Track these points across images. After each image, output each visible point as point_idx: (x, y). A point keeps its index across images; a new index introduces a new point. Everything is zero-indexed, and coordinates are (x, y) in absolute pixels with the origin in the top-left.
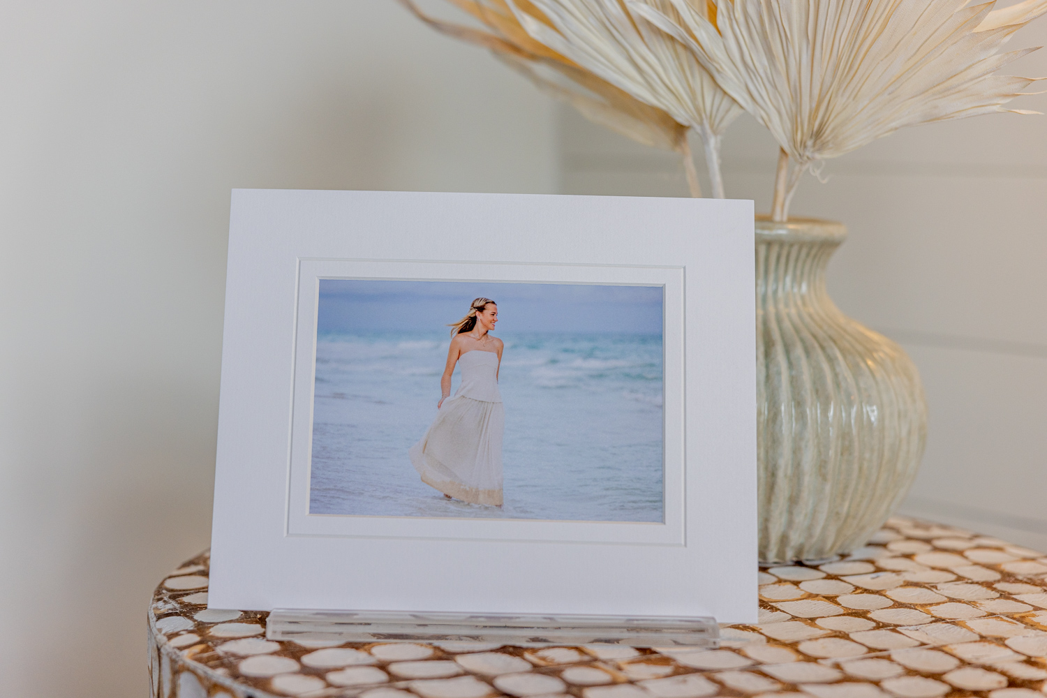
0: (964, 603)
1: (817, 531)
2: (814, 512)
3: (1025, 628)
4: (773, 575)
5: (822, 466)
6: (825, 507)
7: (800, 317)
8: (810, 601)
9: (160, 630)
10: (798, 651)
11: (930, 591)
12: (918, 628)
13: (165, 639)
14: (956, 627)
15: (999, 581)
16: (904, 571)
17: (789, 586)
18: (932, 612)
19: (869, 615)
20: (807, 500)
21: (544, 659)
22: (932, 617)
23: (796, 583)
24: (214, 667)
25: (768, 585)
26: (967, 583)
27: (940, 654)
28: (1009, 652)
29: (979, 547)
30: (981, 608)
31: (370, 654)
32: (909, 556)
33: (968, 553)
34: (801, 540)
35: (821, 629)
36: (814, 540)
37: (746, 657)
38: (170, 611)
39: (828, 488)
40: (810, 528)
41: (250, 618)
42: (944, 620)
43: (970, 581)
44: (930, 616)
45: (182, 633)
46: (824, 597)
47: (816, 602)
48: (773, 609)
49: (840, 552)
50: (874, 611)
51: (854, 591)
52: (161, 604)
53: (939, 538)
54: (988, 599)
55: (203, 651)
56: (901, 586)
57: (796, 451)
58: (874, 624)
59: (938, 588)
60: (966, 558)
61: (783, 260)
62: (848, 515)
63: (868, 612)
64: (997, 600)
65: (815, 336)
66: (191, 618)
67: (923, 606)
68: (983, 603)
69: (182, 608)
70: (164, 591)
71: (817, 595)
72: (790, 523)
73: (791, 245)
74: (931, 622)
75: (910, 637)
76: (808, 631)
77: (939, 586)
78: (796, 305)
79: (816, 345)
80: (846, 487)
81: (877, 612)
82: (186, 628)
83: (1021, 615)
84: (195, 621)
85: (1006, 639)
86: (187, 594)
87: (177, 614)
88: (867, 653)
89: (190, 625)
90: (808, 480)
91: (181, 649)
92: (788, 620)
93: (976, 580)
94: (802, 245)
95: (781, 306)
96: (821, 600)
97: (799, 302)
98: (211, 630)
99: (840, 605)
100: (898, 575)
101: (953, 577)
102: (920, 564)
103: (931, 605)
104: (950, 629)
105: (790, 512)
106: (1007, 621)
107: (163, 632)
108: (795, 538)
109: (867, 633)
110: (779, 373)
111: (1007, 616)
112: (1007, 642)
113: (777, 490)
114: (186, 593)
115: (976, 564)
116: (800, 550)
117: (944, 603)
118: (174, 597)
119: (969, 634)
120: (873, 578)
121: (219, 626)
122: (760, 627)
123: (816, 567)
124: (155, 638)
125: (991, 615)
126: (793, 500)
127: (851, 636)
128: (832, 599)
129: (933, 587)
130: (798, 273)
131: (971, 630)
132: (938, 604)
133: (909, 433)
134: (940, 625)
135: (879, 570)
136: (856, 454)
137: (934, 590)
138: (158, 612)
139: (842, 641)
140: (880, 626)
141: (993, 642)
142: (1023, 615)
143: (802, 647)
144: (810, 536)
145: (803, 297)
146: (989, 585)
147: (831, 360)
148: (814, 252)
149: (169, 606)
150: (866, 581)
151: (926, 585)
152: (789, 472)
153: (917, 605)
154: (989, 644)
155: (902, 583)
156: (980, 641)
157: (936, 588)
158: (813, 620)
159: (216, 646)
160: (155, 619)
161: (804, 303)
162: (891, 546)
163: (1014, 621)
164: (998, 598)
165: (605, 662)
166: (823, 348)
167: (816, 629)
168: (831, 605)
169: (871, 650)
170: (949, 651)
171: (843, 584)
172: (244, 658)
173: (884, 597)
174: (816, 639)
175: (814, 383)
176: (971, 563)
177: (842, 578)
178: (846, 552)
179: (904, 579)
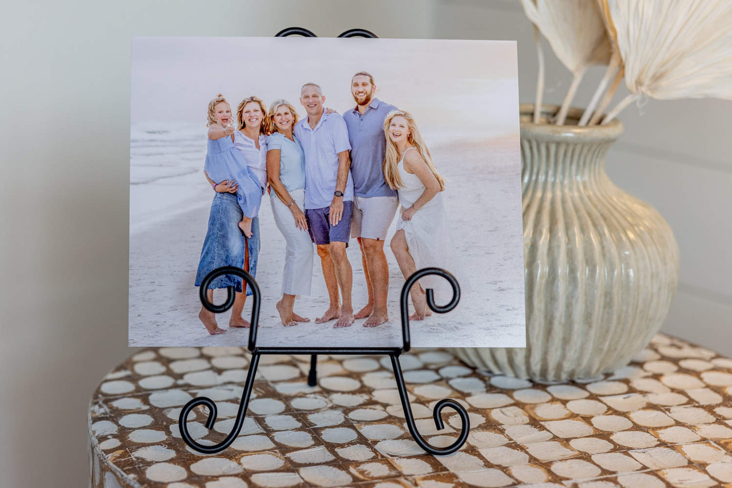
0: (687, 427)
1: (585, 362)
2: (583, 348)
3: (726, 454)
4: (549, 393)
5: (588, 317)
6: (590, 346)
7: (581, 198)
8: (570, 420)
9: (94, 432)
10: (550, 472)
11: (663, 414)
12: (645, 450)
13: (96, 441)
14: (673, 452)
15: (719, 405)
16: (649, 393)
17: (559, 405)
18: (660, 436)
19: (612, 437)
20: (576, 339)
21: (362, 472)
22: (658, 440)
23: (564, 402)
24: (128, 472)
25: (543, 403)
26: (694, 406)
27: (655, 478)
28: (707, 477)
29: (715, 369)
30: (698, 432)
31: (240, 464)
32: (657, 377)
33: (703, 375)
34: (573, 367)
35: (572, 450)
36: (582, 367)
37: (510, 476)
38: (103, 416)
39: (593, 332)
40: (579, 359)
41: (158, 425)
42: (666, 444)
43: (697, 405)
44: (657, 439)
45: (109, 437)
46: (583, 418)
47: (575, 422)
48: (542, 428)
49: (605, 372)
50: (616, 433)
51: (606, 412)
52: (97, 407)
53: (685, 359)
54: (706, 424)
55: (122, 456)
56: (644, 408)
57: (569, 306)
58: (612, 446)
59: (671, 411)
60: (701, 379)
61: (569, 155)
62: (609, 350)
63: (611, 433)
64: (712, 425)
65: (590, 215)
66: (117, 423)
67: (655, 429)
68: (701, 427)
69: (111, 412)
70: (100, 396)
71: (578, 415)
72: (563, 356)
73: (576, 145)
74: (656, 446)
75: (637, 460)
76: (563, 451)
77: (672, 409)
78: (578, 190)
79: (590, 223)
80: (607, 331)
81: (619, 434)
82: (112, 433)
83: (725, 441)
84: (119, 425)
85: (707, 465)
86: (116, 399)
87: (107, 419)
88: (600, 475)
89: (115, 430)
90: (578, 326)
91: (107, 452)
92: (550, 440)
93: (702, 403)
94: (584, 145)
95: (567, 190)
96: (579, 420)
97: (581, 187)
98: (130, 435)
99: (592, 425)
100: (644, 396)
101: (685, 400)
102: (664, 385)
103: (660, 428)
104: (669, 452)
105: (564, 349)
106: (714, 447)
107: (96, 435)
108: (568, 366)
109: (606, 455)
110: (559, 247)
111: (715, 442)
112: (707, 468)
113: (553, 333)
114: (116, 397)
115: (708, 386)
116: (572, 373)
117: (671, 426)
118: (106, 402)
119: (682, 458)
120: (625, 398)
121: (136, 431)
122: (527, 445)
123: (583, 386)
124: (90, 439)
125: (704, 440)
126: (566, 341)
127: (593, 458)
128: (587, 419)
129: (667, 410)
130: (581, 163)
131: (684, 454)
132: (666, 427)
133: (660, 289)
134: (663, 449)
135: (632, 390)
136: (615, 308)
137: (667, 413)
138: (94, 416)
139: (585, 463)
140: (618, 448)
141: (697, 468)
142: (727, 441)
143: (553, 468)
144: (579, 364)
145: (584, 183)
146: (710, 409)
147: (601, 235)
148: (593, 148)
149: (102, 410)
150: (618, 402)
151: (662, 408)
152: (563, 321)
153: (649, 428)
154: (694, 469)
155: (644, 405)
156: (687, 467)
157: (669, 410)
158: (568, 440)
159: (131, 452)
160: (91, 422)
161: (585, 187)
162: (647, 366)
163: (719, 447)
164: (713, 423)
165: (406, 477)
166: (595, 225)
167: (568, 449)
168: (586, 425)
169: (604, 471)
170: (662, 476)
171: (600, 404)
172: (150, 464)
173: (627, 419)
174: (566, 460)
175: (585, 254)
176: (704, 385)
177: (601, 398)
178: (610, 371)
179: (647, 401)
